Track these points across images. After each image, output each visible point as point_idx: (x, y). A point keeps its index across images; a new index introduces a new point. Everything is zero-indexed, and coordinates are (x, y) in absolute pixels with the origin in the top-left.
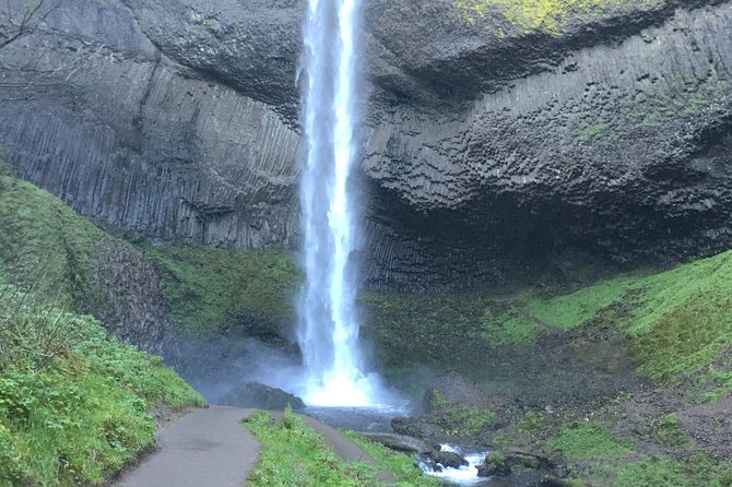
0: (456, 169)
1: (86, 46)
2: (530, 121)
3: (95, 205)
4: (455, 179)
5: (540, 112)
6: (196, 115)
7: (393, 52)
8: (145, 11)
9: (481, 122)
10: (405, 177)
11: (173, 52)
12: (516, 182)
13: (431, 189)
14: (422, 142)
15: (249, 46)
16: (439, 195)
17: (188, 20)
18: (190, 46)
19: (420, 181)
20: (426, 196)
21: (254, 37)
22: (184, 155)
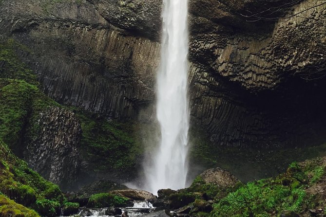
0: (269, 65)
1: (73, 24)
2: (303, 27)
3: (79, 101)
4: (269, 71)
5: (308, 21)
6: (132, 54)
7: (224, 4)
8: (100, 5)
9: (278, 34)
10: (241, 73)
11: (115, 22)
12: (300, 65)
13: (256, 79)
14: (249, 52)
15: (151, 13)
16: (262, 82)
17: (119, 5)
18: (123, 18)
19: (250, 75)
20: (254, 83)
21: (152, 9)
22: (125, 73)
